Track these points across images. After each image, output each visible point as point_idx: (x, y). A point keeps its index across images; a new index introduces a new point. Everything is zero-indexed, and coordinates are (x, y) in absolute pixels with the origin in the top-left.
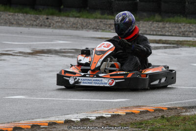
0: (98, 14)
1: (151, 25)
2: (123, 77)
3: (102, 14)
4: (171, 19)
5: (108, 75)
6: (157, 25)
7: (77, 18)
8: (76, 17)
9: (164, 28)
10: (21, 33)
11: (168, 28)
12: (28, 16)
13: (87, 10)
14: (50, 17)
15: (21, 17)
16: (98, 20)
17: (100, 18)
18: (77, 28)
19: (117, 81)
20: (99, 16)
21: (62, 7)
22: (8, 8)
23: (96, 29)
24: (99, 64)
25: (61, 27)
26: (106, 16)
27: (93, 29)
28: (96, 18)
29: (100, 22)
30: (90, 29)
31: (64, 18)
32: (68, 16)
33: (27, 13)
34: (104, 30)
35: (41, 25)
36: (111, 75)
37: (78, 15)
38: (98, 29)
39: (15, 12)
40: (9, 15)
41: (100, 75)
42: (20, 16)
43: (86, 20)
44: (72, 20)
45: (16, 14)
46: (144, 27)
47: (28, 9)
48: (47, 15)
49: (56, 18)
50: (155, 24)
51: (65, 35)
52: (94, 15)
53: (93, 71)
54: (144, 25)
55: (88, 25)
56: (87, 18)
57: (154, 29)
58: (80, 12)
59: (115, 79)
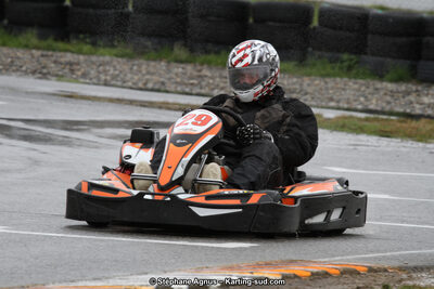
0: (31, 36)
1: (169, 71)
3: (42, 37)
4: (212, 57)
6: (180, 70)
9: (201, 77)
11: (212, 78)
13: (5, 28)
16: (37, 53)
17: (37, 48)
20: (35, 41)
26: (50, 41)
28: (26, 47)
29: (42, 56)
34: (62, 76)
38: (45, 74)
46: (152, 74)
50: (178, 69)
52: (22, 39)
54: (152, 70)
57: (179, 80)
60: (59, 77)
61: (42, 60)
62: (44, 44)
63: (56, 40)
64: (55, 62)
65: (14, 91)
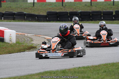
2: (67, 52)
5: (60, 51)
19: (64, 54)
24: (55, 47)
36: (62, 51)
41: (57, 52)
53: (53, 50)
59: (64, 53)
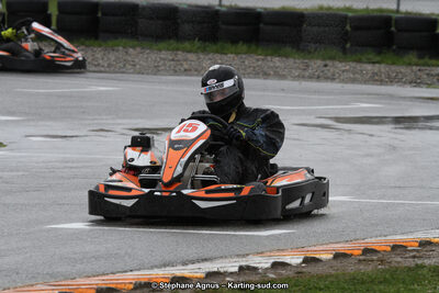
0: (412, 57)
3: (421, 57)
7: (377, 65)
8: (374, 63)
10: (283, 90)
12: (291, 61)
13: (394, 51)
14: (329, 63)
15: (278, 64)
16: (414, 68)
17: (417, 65)
18: (381, 82)
20: (415, 60)
21: (348, 45)
22: (253, 47)
23: (416, 83)
25: (353, 81)
26: (427, 60)
27: (410, 83)
28: (410, 64)
30: (405, 83)
31: (353, 64)
32: (359, 61)
33: (287, 56)
35: (318, 77)
37: (378, 59)
39: (266, 55)
40: (258, 60)
42: (277, 62)
43: (393, 68)
44: (369, 67)
45: (269, 58)
47: (288, 49)
48: (324, 59)
49: (341, 66)
51: (369, 94)
52: (406, 59)
55: (400, 76)
56: (393, 64)
58: (379, 53)
60: (429, 85)
61: (419, 73)
62: (421, 61)
63: (430, 58)
64: (428, 74)
65: (391, 97)
